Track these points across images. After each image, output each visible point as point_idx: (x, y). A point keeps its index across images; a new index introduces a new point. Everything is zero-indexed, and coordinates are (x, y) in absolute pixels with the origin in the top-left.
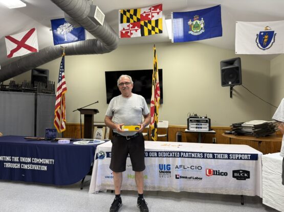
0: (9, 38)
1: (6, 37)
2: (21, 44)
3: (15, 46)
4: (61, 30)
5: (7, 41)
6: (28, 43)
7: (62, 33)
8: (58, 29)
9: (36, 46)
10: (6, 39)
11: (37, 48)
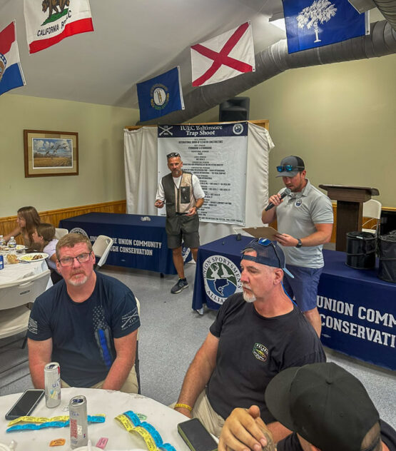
0: (198, 48)
1: (193, 47)
2: (221, 59)
3: (209, 63)
4: (307, 20)
5: (195, 55)
6: (234, 54)
7: (309, 26)
8: (300, 17)
9: (250, 60)
10: (193, 52)
11: (253, 64)
